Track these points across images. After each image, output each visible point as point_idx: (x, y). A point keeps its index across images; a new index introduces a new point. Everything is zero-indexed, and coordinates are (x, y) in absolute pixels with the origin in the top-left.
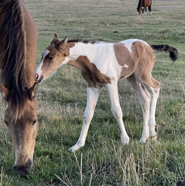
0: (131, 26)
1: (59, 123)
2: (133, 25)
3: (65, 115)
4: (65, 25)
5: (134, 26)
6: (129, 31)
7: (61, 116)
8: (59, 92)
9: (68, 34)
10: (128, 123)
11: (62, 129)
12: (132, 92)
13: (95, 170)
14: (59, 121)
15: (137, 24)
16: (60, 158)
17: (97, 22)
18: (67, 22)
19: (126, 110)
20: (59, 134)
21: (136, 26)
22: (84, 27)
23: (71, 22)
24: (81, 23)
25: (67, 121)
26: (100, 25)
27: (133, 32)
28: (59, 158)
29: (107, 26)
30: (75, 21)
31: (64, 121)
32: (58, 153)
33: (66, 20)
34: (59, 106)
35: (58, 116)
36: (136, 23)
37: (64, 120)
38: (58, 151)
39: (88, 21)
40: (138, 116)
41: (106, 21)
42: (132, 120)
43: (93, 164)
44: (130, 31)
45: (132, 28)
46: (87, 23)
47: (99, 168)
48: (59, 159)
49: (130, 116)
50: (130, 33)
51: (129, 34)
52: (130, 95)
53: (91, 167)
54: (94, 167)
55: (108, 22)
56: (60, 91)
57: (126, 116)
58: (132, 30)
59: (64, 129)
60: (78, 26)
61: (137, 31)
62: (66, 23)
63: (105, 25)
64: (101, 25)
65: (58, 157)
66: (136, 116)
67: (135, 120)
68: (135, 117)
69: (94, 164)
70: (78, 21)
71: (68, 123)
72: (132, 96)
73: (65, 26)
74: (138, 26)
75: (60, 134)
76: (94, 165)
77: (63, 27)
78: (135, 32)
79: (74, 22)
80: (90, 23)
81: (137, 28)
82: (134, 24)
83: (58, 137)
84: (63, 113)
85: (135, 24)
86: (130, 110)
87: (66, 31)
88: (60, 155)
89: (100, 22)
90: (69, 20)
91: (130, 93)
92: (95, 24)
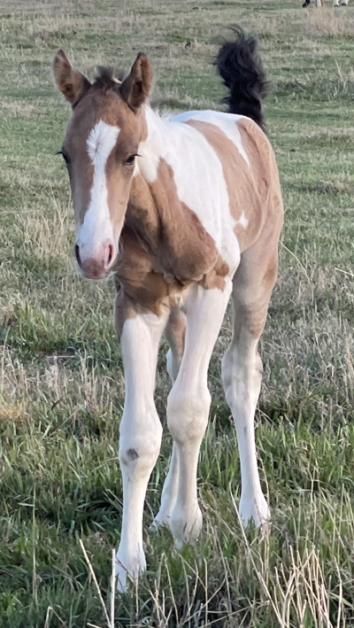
0: (289, 48)
1: (17, 431)
2: (297, 44)
3: (39, 400)
4: (30, 47)
5: (301, 49)
6: (284, 69)
7: (25, 404)
8: (12, 309)
9: (42, 83)
10: (292, 431)
11: (29, 456)
12: (304, 309)
13: (166, 616)
14: (18, 423)
15: (315, 38)
16: (27, 569)
17: (156, 35)
18: (35, 35)
19: (279, 379)
20: (19, 475)
21: (308, 50)
22: (103, 53)
23: (51, 35)
24: (89, 38)
25: (50, 423)
26: (166, 44)
27: (297, 71)
28: (20, 568)
29: (195, 50)
30: (68, 32)
31: (37, 426)
32: (17, 550)
33: (31, 29)
34: (16, 367)
35: (12, 405)
36: (308, 36)
37: (38, 420)
38: (15, 543)
39: (118, 28)
40: (327, 403)
41: (191, 30)
42: (305, 420)
43: (157, 593)
44: (288, 70)
45: (293, 54)
46: (113, 37)
47: (182, 609)
48: (20, 573)
49: (296, 403)
50: (288, 76)
51: (281, 78)
52: (294, 319)
53: (151, 604)
54: (161, 605)
55: (199, 35)
56: (17, 308)
57: (282, 404)
58: (296, 65)
59: (40, 458)
60: (80, 49)
61: (313, 66)
62: (32, 38)
63: (189, 44)
64: (172, 46)
65: (19, 565)
66: (321, 402)
67: (318, 417)
68: (316, 404)
69: (160, 593)
70: (80, 31)
71: (51, 431)
72: (300, 322)
73: (29, 50)
74: (318, 50)
75: (23, 474)
76: (160, 598)
77: (20, 54)
78: (306, 71)
79: (63, 37)
80: (129, 36)
81: (313, 57)
82: (301, 39)
83: (16, 489)
84: (31, 392)
85: (305, 41)
86: (298, 379)
87: (34, 72)
88: (24, 557)
89: (166, 33)
90: (44, 27)
91: (292, 311)
92: (147, 40)
